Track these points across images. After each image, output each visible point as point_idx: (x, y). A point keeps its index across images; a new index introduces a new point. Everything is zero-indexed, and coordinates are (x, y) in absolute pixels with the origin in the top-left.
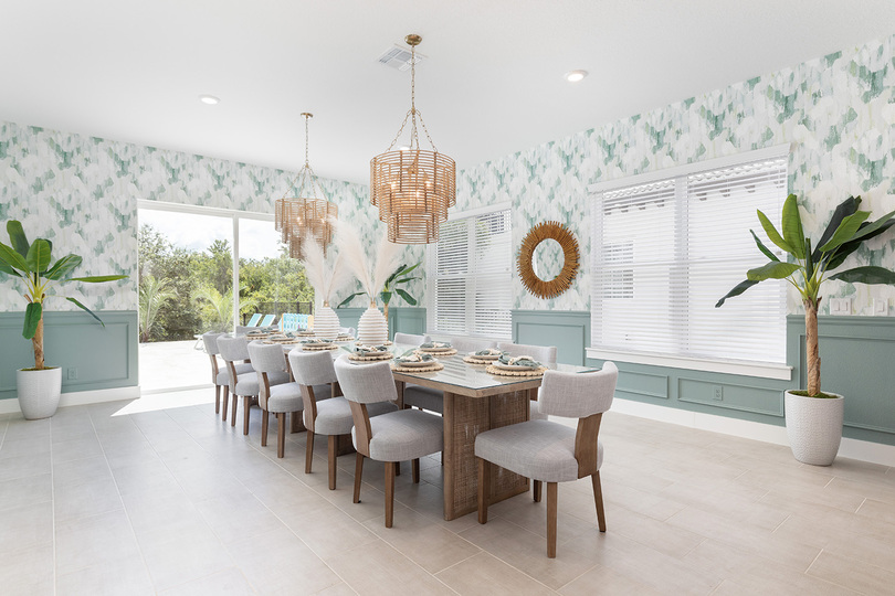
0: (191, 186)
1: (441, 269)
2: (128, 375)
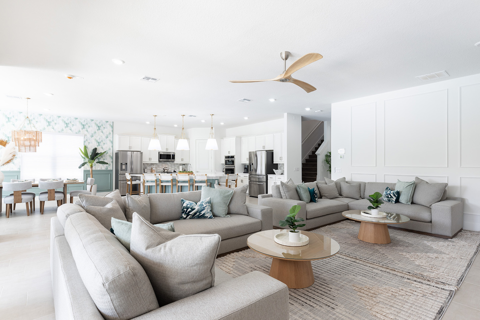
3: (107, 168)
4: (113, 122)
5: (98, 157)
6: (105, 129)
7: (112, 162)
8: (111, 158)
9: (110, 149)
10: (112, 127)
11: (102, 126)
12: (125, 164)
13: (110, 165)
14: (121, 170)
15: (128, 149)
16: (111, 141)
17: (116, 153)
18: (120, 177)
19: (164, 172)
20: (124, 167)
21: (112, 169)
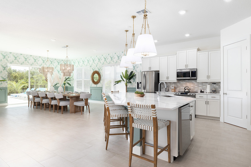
0: (19, 60)
1: (77, 78)
2: (5, 101)
20: (140, 86)
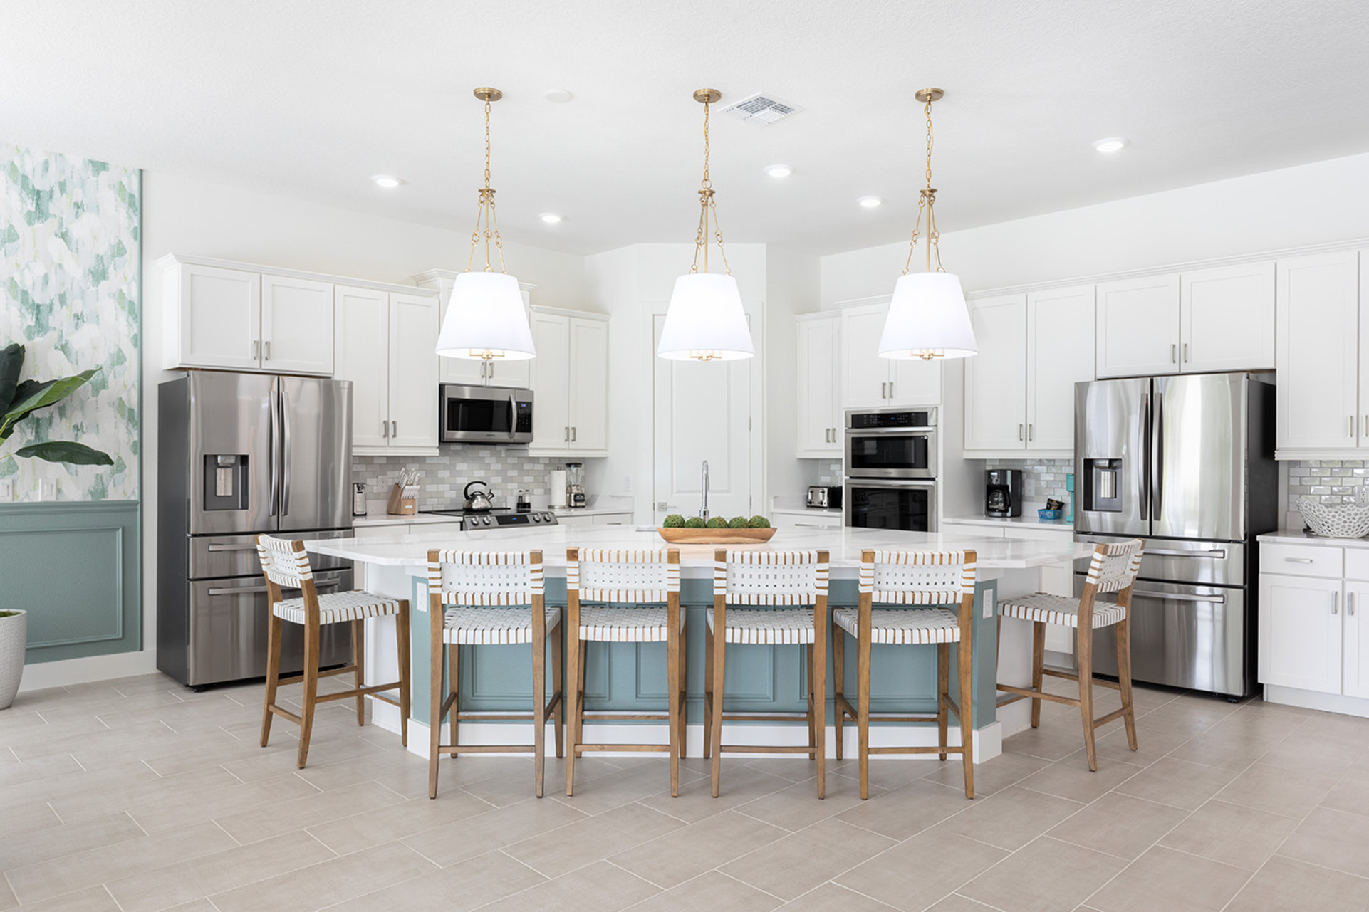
3: (103, 492)
4: (141, 171)
5: (36, 414)
6: (88, 218)
7: (139, 448)
8: (131, 419)
9: (119, 359)
10: (138, 205)
11: (62, 190)
12: (232, 461)
13: (122, 467)
14: (205, 509)
15: (250, 357)
16: (131, 303)
17: (163, 388)
18: (200, 557)
19: (469, 511)
20: (224, 483)
21: (135, 497)
